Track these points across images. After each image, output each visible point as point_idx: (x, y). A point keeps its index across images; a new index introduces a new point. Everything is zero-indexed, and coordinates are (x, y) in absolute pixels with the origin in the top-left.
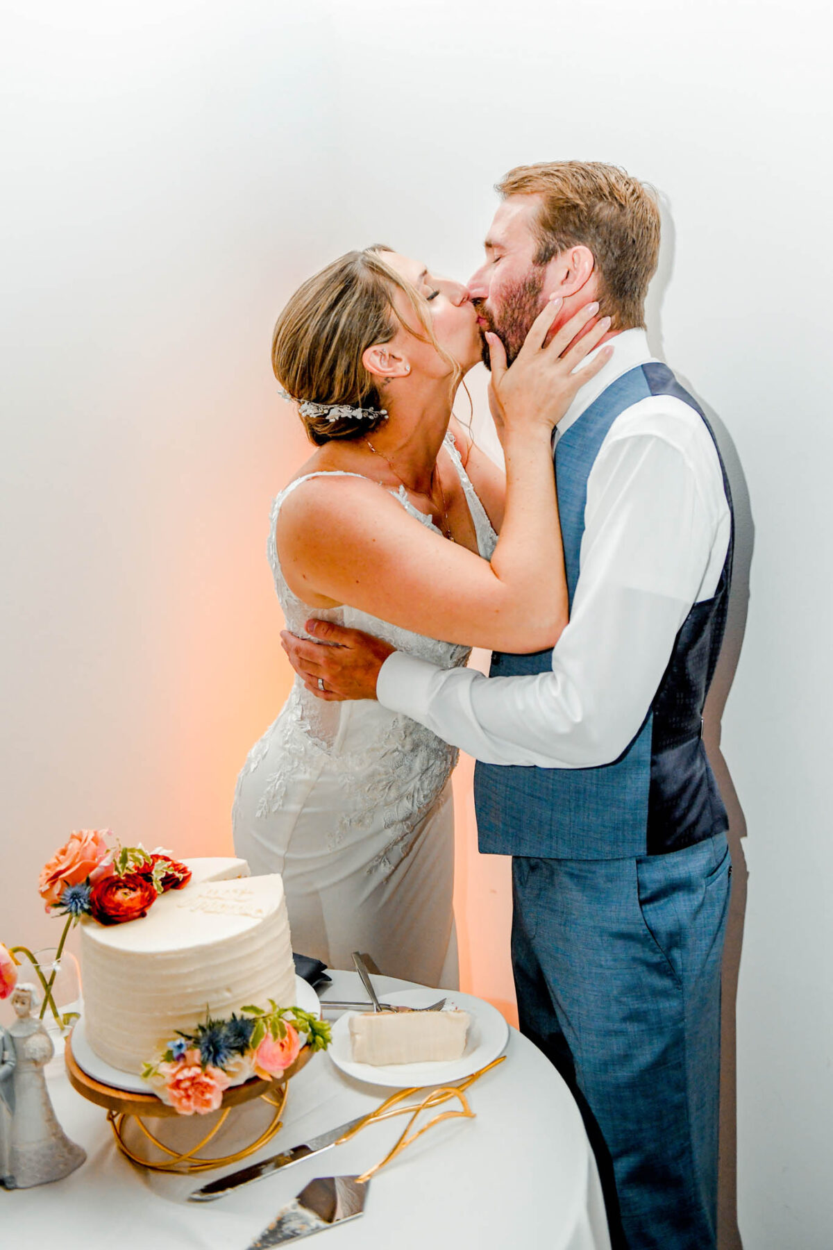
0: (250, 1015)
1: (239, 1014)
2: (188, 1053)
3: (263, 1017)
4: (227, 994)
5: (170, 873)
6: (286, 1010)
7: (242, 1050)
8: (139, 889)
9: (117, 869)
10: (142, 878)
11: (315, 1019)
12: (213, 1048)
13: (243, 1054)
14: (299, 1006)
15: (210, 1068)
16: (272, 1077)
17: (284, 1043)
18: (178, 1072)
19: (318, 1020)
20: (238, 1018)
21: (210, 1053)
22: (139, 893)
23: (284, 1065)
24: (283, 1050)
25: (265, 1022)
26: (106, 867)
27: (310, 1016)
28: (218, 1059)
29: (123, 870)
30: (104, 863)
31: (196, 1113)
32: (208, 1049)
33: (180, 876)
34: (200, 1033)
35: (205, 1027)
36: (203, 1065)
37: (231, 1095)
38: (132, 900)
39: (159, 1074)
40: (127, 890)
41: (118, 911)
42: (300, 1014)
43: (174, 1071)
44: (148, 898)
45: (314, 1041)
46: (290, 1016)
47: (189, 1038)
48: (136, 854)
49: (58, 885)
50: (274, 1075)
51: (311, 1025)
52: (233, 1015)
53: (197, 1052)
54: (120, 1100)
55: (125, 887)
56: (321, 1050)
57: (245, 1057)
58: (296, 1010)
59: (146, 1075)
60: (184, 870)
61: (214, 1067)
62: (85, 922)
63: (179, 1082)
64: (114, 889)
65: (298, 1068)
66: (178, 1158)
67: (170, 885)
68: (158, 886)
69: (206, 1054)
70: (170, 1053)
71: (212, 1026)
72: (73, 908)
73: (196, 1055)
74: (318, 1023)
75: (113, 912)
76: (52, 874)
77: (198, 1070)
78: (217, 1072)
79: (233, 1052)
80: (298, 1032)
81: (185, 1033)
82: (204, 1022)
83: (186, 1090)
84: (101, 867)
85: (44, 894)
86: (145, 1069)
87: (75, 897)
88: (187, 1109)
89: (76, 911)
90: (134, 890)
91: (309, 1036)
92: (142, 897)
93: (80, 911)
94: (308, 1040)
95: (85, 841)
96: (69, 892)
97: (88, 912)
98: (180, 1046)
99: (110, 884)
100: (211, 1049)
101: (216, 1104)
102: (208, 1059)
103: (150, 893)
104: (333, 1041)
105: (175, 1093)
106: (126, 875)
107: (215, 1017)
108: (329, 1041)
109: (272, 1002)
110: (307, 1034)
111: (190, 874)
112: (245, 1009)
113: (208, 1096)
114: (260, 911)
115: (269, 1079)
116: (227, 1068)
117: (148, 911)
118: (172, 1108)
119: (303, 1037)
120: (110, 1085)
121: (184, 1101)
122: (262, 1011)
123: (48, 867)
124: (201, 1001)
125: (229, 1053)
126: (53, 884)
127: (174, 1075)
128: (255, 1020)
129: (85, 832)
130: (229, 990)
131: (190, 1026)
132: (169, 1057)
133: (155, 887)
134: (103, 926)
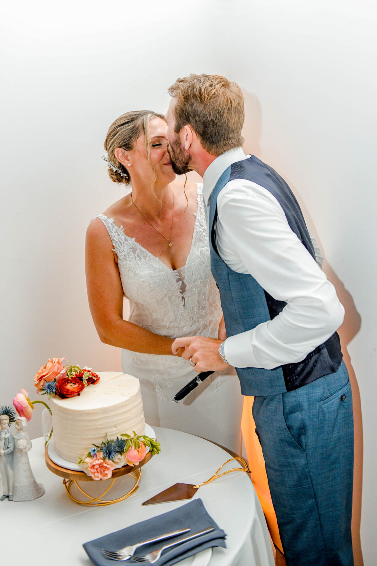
0: (125, 438)
1: (120, 437)
2: (98, 454)
3: (130, 439)
4: (115, 429)
5: (91, 377)
6: (141, 437)
7: (121, 452)
8: (77, 384)
9: (67, 375)
10: (79, 379)
11: (153, 441)
12: (108, 451)
13: (121, 455)
14: (146, 435)
15: (107, 460)
16: (134, 465)
17: (139, 451)
18: (93, 461)
19: (155, 441)
20: (120, 439)
21: (107, 453)
22: (77, 385)
23: (140, 459)
24: (139, 453)
25: (131, 441)
26: (63, 374)
27: (151, 440)
28: (110, 456)
29: (70, 375)
30: (63, 372)
31: (101, 479)
32: (106, 451)
33: (95, 378)
34: (103, 446)
35: (105, 443)
36: (104, 459)
37: (116, 474)
38: (74, 388)
39: (85, 462)
40: (72, 384)
41: (68, 392)
42: (146, 438)
43: (91, 461)
44: (81, 388)
45: (153, 450)
46: (142, 439)
47: (98, 447)
48: (76, 369)
49: (42, 381)
50: (135, 464)
51: (151, 443)
52: (117, 438)
53: (102, 453)
54: (68, 474)
55: (71, 382)
56: (156, 454)
57: (122, 456)
58: (145, 437)
59: (80, 463)
60: (97, 376)
61: (109, 460)
62: (54, 397)
63: (94, 466)
64: (66, 384)
65: (145, 462)
66: (94, 500)
67: (91, 382)
68: (85, 382)
69: (105, 454)
70: (90, 453)
71: (108, 442)
72: (49, 391)
73: (101, 455)
74: (154, 442)
75: (65, 393)
76: (40, 377)
77: (102, 461)
78: (110, 462)
79: (117, 454)
80: (146, 446)
81: (96, 445)
82: (104, 441)
83: (97, 469)
84: (61, 374)
85: (36, 385)
86: (79, 460)
87: (49, 387)
88: (97, 477)
89: (50, 393)
90: (75, 384)
91: (150, 448)
92: (78, 386)
93: (51, 393)
94: (150, 450)
95: (54, 363)
96: (47, 384)
97: (56, 393)
98: (94, 451)
99: (65, 381)
100: (107, 452)
101: (110, 476)
102: (106, 457)
103: (82, 385)
104: (161, 450)
105: (92, 470)
106: (72, 378)
107: (109, 438)
108: (159, 450)
109: (134, 432)
110: (150, 447)
111: (99, 378)
112: (122, 435)
113: (106, 472)
114: (129, 394)
115: (133, 466)
116: (114, 461)
117: (81, 393)
118: (91, 477)
119: (148, 449)
120: (64, 467)
121: (96, 474)
122: (130, 436)
123: (39, 374)
124: (104, 432)
125: (115, 454)
126: (40, 381)
127: (92, 463)
128: (126, 441)
129: (54, 359)
130: (115, 427)
131: (99, 442)
132: (90, 455)
133: (84, 383)
134: (61, 399)
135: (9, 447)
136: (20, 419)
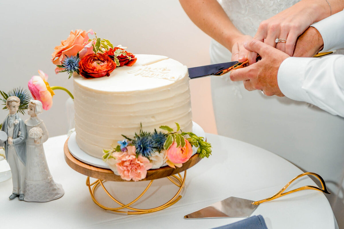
0: (166, 132)
1: (159, 130)
2: (128, 148)
3: (172, 133)
4: (153, 120)
5: (124, 55)
6: (186, 134)
7: (159, 149)
8: (106, 61)
9: (94, 50)
10: (109, 56)
11: (202, 140)
12: (143, 146)
13: (160, 152)
14: (194, 133)
15: (141, 156)
16: (175, 166)
17: (184, 149)
18: (123, 156)
19: (204, 141)
20: (158, 133)
21: (141, 148)
22: (106, 63)
23: (183, 160)
24: (183, 153)
25: (173, 136)
26: (88, 48)
27: (199, 139)
28: (145, 152)
29: (97, 51)
30: (89, 45)
31: (132, 180)
32: (140, 146)
33: (130, 58)
34: (136, 139)
35: (139, 136)
36: (137, 154)
37: (152, 175)
38: (102, 66)
39: (112, 157)
40: (100, 62)
41: (94, 71)
42: (193, 136)
43: (120, 156)
44: (111, 66)
45: (201, 152)
46: (188, 136)
47: (130, 140)
48: (106, 43)
49: (62, 56)
50: (177, 165)
51: (199, 143)
52: (155, 130)
53: (134, 147)
54: (91, 170)
55: (99, 60)
56: (205, 158)
57: (161, 153)
58: (191, 134)
59: (105, 157)
60: (132, 56)
61: (143, 156)
62: (75, 77)
63: (123, 162)
64: (92, 60)
65: (190, 165)
66: (123, 206)
67: (124, 62)
68: (117, 62)
69: (139, 149)
70: (118, 147)
71: (143, 135)
72: (69, 68)
73: (132, 149)
74: (204, 142)
75: (91, 71)
76: (59, 50)
77: (134, 157)
78: (145, 159)
79: (154, 150)
80: (192, 146)
81: (127, 137)
82: (138, 134)
83: (127, 167)
84: (85, 48)
86: (105, 154)
87: (70, 63)
88: (127, 176)
89: (71, 70)
90: (103, 62)
91: (198, 149)
92: (108, 65)
93: (73, 70)
94: (198, 151)
95: (78, 34)
96: (67, 60)
97: (78, 72)
98: (124, 143)
99: (92, 58)
100: (142, 146)
101: (143, 176)
102: (139, 152)
103: (112, 64)
104: (212, 153)
105: (121, 168)
106: (100, 54)
107: (146, 130)
108: (210, 152)
109: (178, 125)
110: (197, 148)
111: (136, 59)
112: (162, 127)
113: (139, 171)
114: (174, 78)
115: (175, 168)
116: (150, 159)
117: (111, 74)
118: (119, 176)
119: (195, 149)
120: (86, 163)
121: (126, 172)
122: (172, 130)
123: (57, 48)
124: (137, 122)
125: (152, 150)
126: (59, 56)
127: (120, 159)
128: (167, 135)
129: (78, 31)
130: (153, 117)
131: (131, 135)
132: (118, 149)
133: (116, 62)
134: (86, 78)
135: (19, 135)
136: (33, 103)
